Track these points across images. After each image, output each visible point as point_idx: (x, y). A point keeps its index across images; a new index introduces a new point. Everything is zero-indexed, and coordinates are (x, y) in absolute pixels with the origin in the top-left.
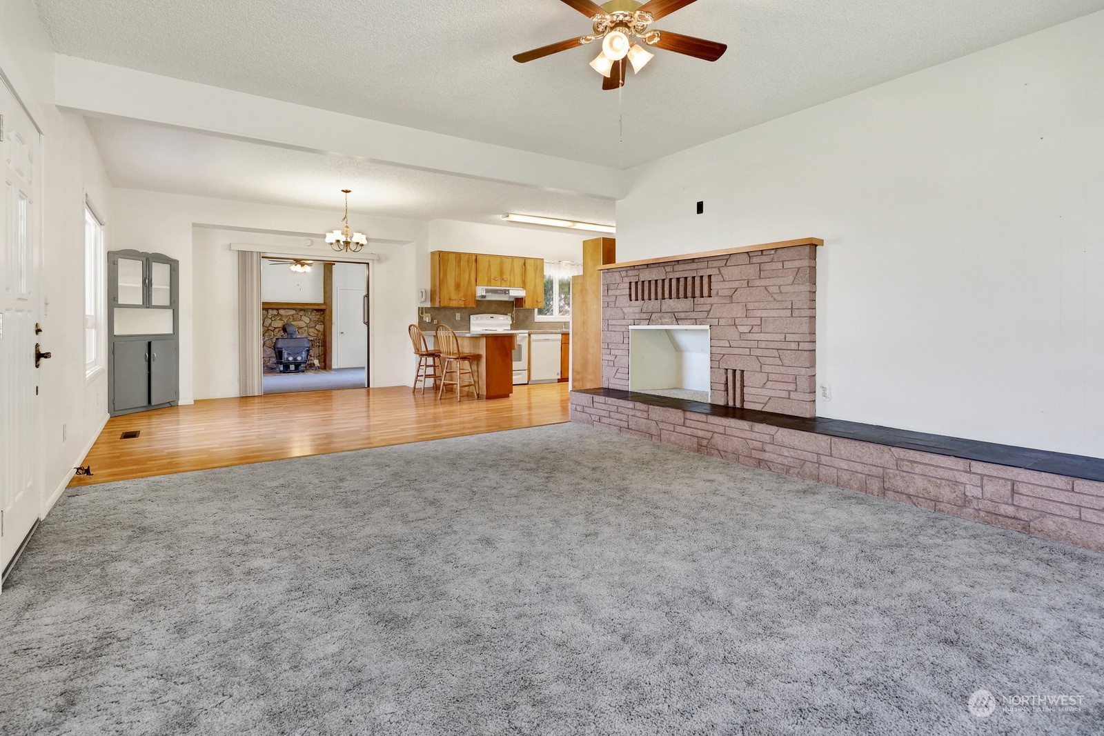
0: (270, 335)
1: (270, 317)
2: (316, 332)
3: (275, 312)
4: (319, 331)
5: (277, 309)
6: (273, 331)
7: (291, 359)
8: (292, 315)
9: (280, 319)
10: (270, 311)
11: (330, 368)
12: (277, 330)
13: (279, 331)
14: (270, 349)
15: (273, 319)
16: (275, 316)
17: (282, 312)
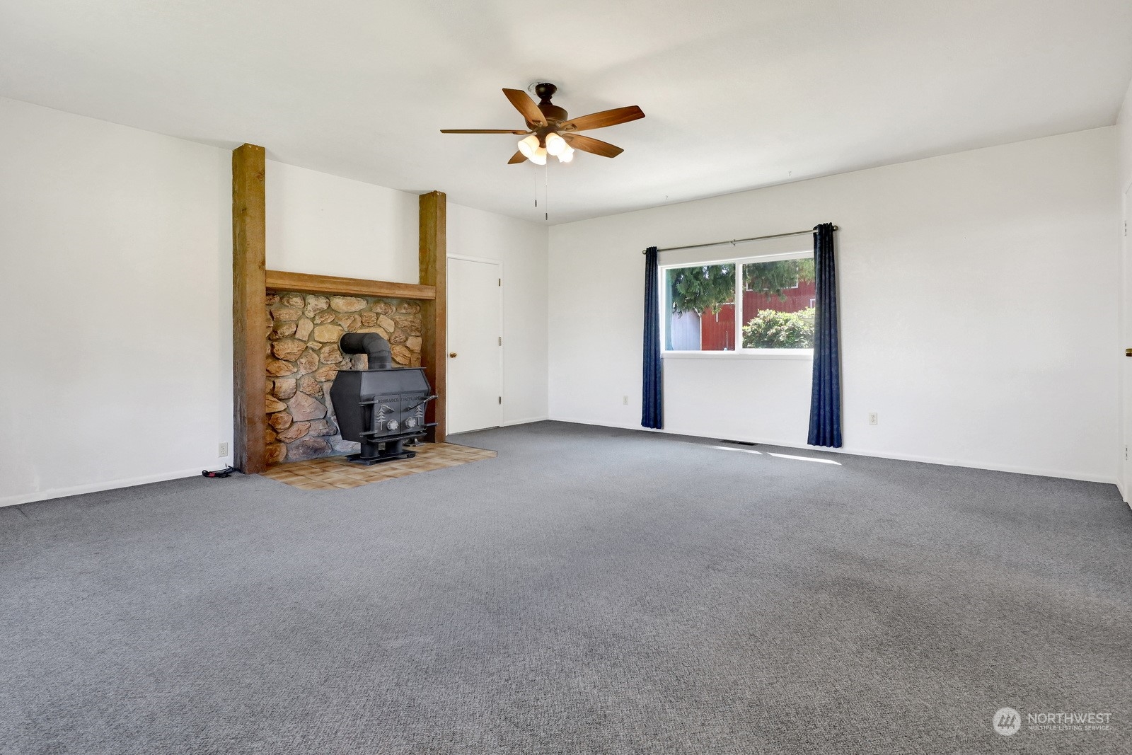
0: (311, 363)
1: (312, 315)
2: (407, 354)
3: (322, 303)
4: (412, 351)
5: (328, 295)
6: (318, 352)
7: (394, 425)
8: (360, 313)
9: (333, 322)
10: (312, 300)
11: (442, 439)
12: (326, 349)
13: (331, 353)
14: (311, 400)
15: (318, 321)
16: (322, 312)
17: (338, 303)
